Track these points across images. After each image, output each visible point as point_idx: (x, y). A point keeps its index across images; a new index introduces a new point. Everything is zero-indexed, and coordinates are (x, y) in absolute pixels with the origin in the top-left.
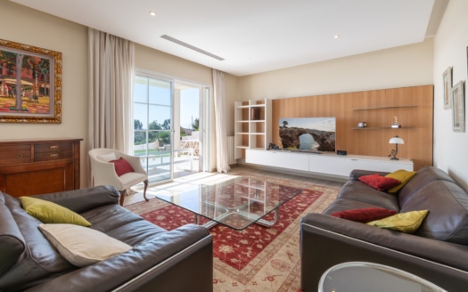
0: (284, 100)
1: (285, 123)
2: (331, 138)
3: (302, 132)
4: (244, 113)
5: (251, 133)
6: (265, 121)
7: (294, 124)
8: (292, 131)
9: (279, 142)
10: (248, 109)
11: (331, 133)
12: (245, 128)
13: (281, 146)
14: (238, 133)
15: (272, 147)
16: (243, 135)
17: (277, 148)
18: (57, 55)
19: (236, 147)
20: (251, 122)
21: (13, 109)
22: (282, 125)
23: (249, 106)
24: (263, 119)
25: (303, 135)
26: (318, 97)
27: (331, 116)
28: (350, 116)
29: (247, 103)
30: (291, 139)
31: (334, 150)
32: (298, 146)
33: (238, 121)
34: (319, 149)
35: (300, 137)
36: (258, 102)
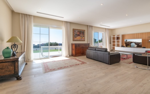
0: (126, 35)
1: (126, 40)
2: (141, 44)
3: (131, 42)
4: (114, 38)
5: (116, 43)
6: (120, 40)
7: (129, 40)
8: (129, 42)
9: (125, 45)
10: (115, 37)
11: (140, 43)
12: (114, 42)
13: (125, 46)
14: (112, 43)
15: (123, 46)
16: (113, 44)
17: (124, 47)
18: (85, 30)
19: (112, 46)
20: (116, 40)
21: (81, 39)
22: (125, 41)
23: (116, 36)
24: (120, 39)
25: (132, 43)
26: (136, 34)
27: (140, 38)
28: (147, 38)
29: (115, 36)
30: (128, 44)
31: (141, 47)
32: (130, 46)
33: (112, 40)
34: (137, 47)
35: (131, 44)
36: (118, 35)
